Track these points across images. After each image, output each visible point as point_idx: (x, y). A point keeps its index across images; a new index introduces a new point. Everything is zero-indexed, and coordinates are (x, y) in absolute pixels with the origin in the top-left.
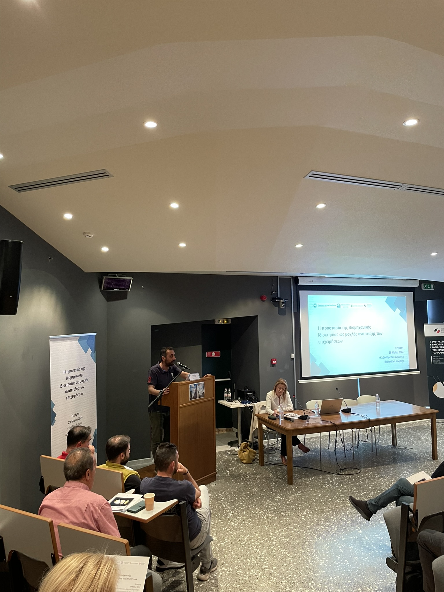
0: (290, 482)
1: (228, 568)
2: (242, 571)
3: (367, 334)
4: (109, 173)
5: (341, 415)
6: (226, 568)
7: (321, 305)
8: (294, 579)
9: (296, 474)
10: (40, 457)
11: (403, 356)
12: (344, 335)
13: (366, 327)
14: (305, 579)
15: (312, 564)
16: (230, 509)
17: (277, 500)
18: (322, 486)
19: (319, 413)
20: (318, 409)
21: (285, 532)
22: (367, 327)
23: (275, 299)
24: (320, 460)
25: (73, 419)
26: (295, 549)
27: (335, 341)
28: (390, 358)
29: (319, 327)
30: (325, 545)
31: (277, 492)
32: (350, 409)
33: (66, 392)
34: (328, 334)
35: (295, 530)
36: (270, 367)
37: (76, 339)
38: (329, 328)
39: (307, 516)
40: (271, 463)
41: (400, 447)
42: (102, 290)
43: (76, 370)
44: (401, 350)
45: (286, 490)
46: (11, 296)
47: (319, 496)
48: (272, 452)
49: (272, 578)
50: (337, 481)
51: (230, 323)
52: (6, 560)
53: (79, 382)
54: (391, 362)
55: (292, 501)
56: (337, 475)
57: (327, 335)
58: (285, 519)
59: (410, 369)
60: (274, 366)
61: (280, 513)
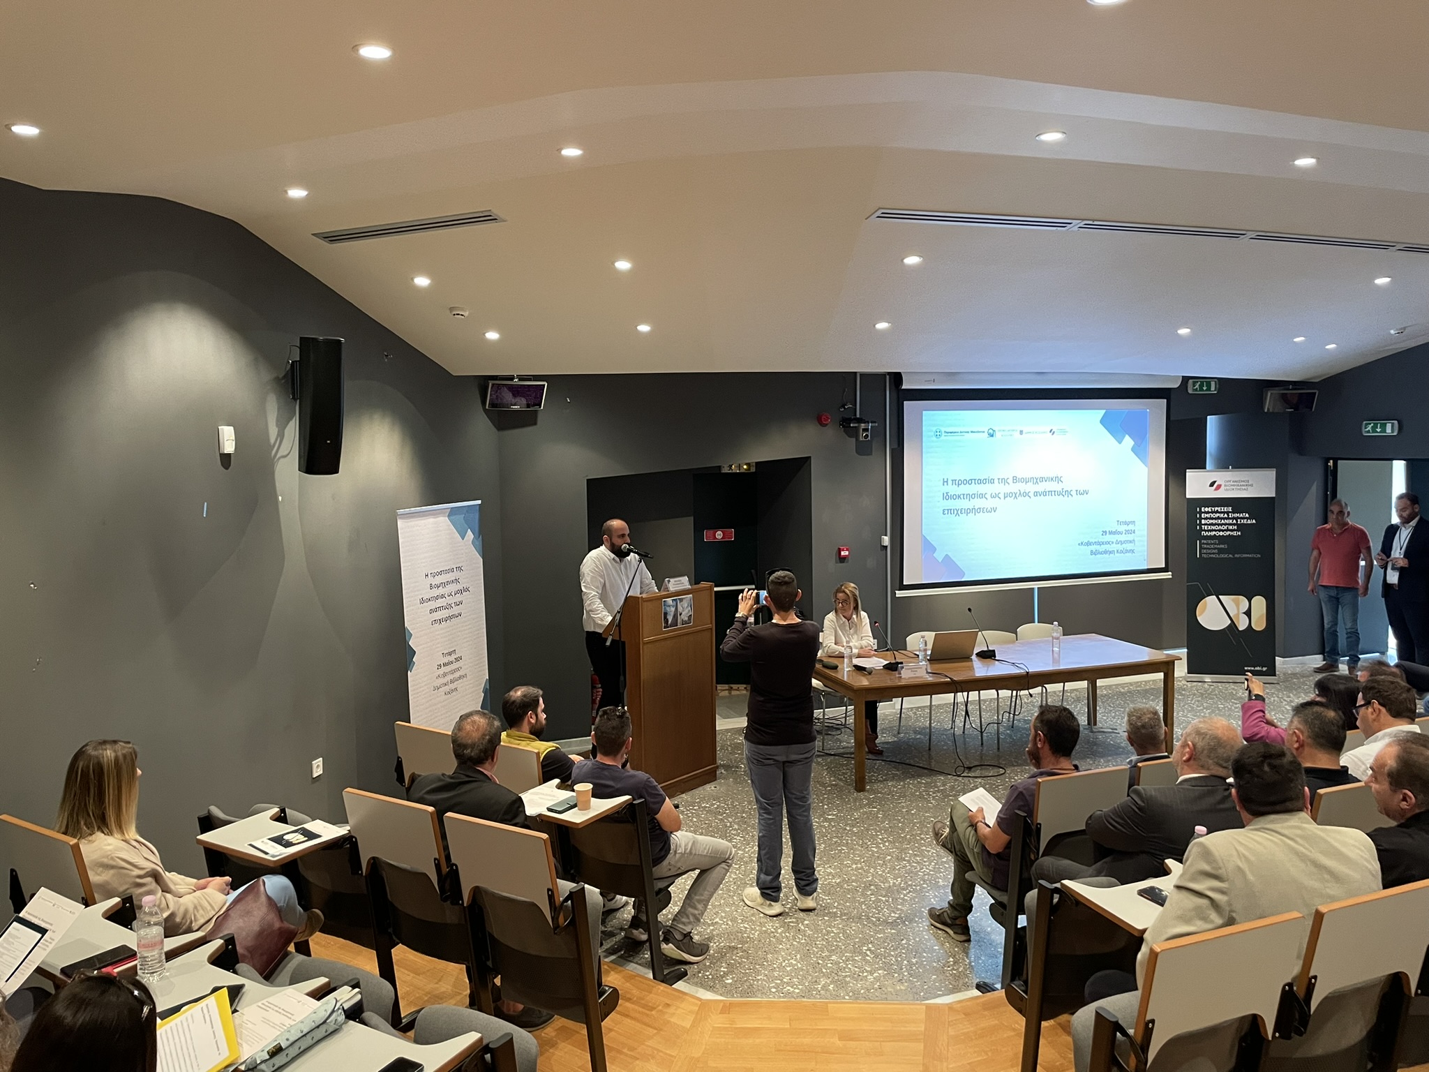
0: (860, 786)
1: (725, 920)
2: (749, 925)
3: (1053, 493)
4: (497, 215)
5: (974, 662)
6: (720, 920)
7: (951, 433)
8: (838, 940)
9: (875, 773)
10: (395, 726)
11: (1134, 540)
12: (1002, 496)
13: (1052, 479)
14: (857, 940)
15: (874, 920)
16: (739, 829)
17: (830, 817)
18: (921, 796)
19: (928, 658)
20: (925, 650)
21: (834, 869)
22: (1054, 479)
23: (848, 421)
24: (930, 749)
25: (446, 660)
26: (849, 896)
27: (980, 509)
28: (1103, 544)
29: (946, 480)
30: (905, 892)
31: (831, 804)
32: (994, 651)
33: (432, 611)
34: (964, 495)
35: (854, 866)
36: (836, 563)
37: (444, 513)
38: (969, 482)
39: (881, 845)
40: (828, 752)
41: (1102, 728)
42: (487, 407)
43: (447, 572)
44: (1131, 527)
45: (849, 800)
46: (329, 442)
47: (913, 812)
48: (834, 733)
49: (801, 937)
50: (954, 787)
51: (753, 470)
52: (362, 872)
53: (453, 594)
54: (1106, 552)
55: (858, 819)
56: (955, 777)
57: (962, 497)
58: (839, 848)
59: (1148, 569)
60: (844, 562)
61: (831, 839)
